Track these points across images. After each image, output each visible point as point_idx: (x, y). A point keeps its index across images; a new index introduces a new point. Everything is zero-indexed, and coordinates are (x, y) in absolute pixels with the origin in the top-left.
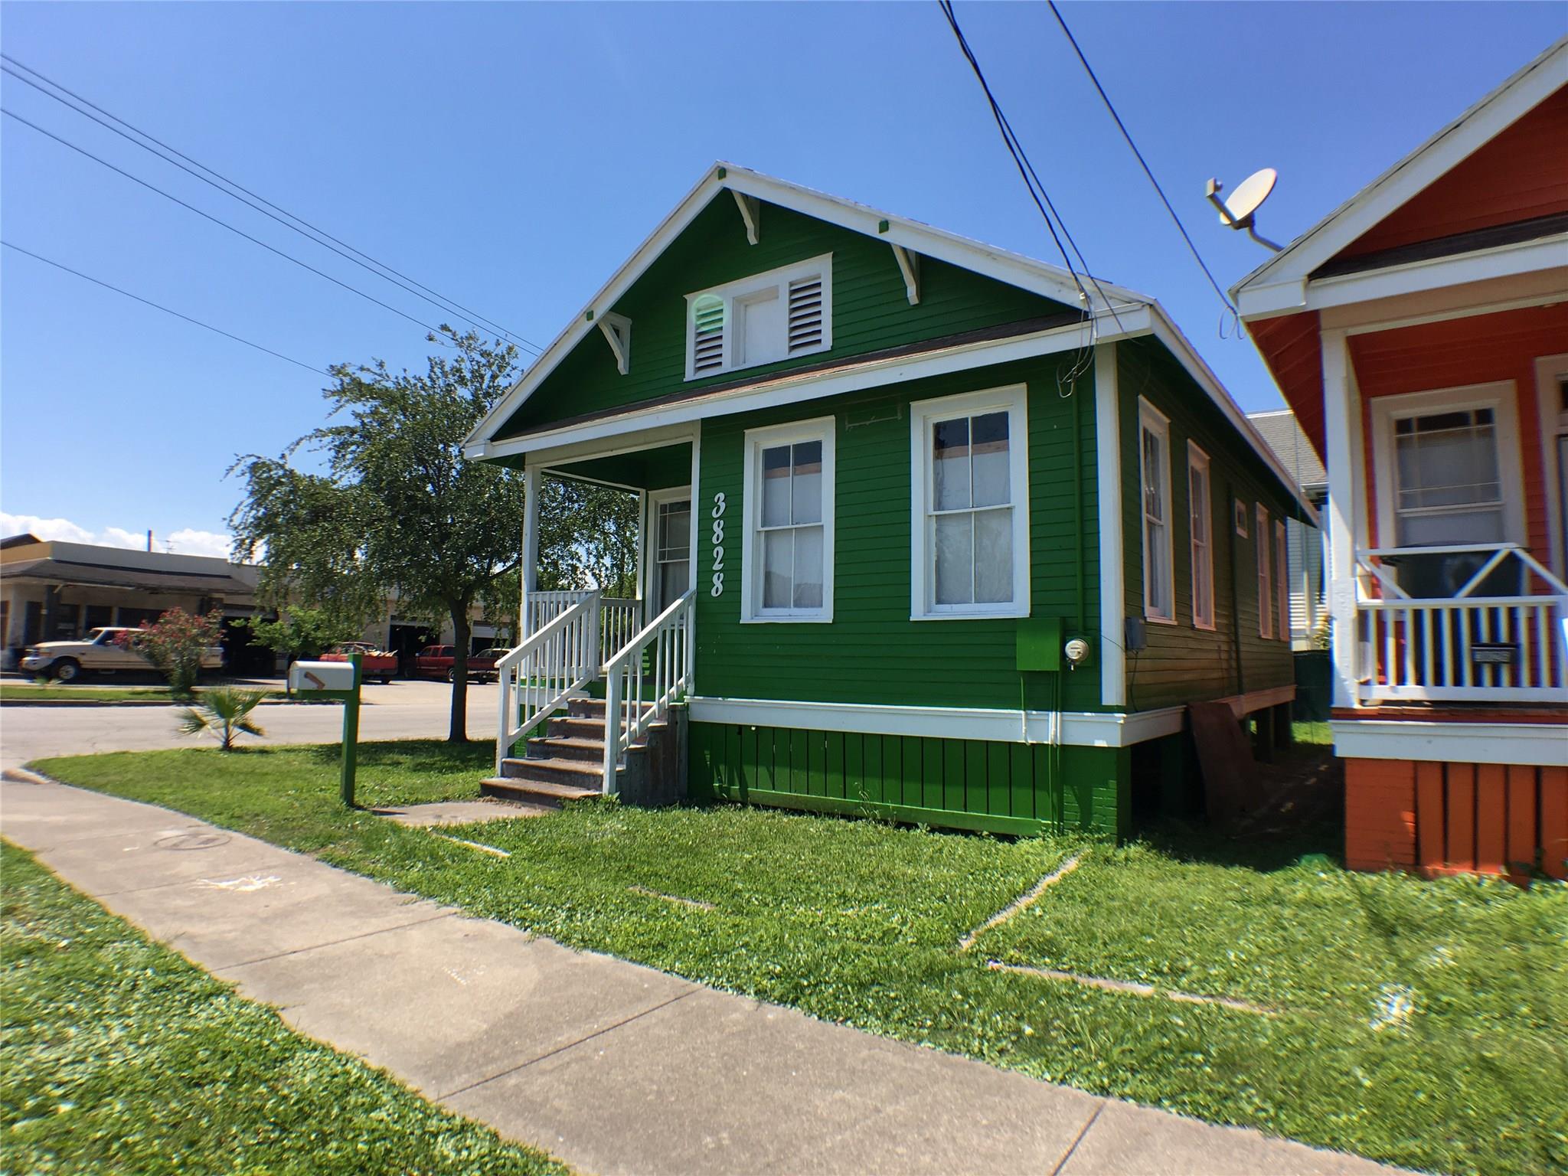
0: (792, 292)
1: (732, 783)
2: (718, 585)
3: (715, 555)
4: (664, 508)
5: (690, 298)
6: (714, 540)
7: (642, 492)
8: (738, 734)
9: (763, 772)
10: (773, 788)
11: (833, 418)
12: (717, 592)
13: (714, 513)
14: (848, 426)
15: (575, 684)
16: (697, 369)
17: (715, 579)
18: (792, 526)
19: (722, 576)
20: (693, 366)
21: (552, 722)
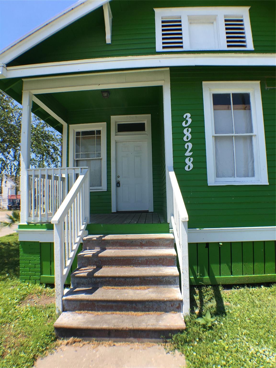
0: (226, 21)
1: (204, 275)
2: (189, 164)
3: (186, 148)
4: (78, 133)
5: (158, 11)
6: (185, 139)
7: (65, 124)
8: (206, 247)
9: (224, 267)
10: (232, 274)
11: (259, 82)
12: (189, 168)
13: (184, 124)
14: (266, 88)
15: (83, 227)
16: (164, 47)
17: (187, 160)
18: (234, 134)
19: (192, 159)
20: (162, 45)
21: (82, 257)
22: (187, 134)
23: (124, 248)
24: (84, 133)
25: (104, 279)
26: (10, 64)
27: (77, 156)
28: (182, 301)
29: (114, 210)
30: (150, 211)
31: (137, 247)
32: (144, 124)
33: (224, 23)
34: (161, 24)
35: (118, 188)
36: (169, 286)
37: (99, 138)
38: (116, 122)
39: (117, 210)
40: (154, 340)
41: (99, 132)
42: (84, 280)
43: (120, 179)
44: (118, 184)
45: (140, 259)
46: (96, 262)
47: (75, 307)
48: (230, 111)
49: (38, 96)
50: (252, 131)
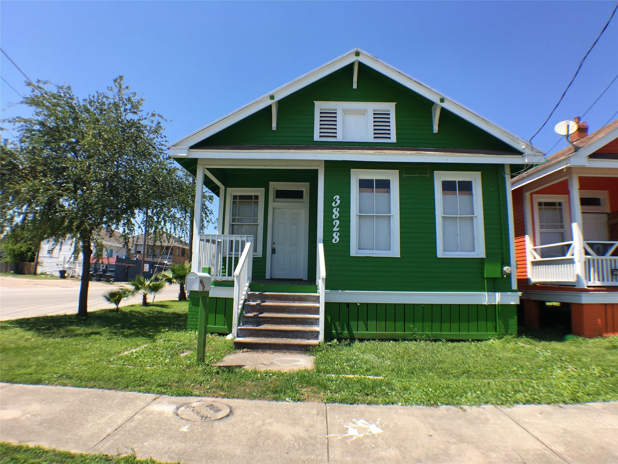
0: (374, 114)
2: (336, 238)
3: (334, 224)
4: (235, 197)
5: (317, 103)
6: (334, 217)
7: (222, 187)
8: (347, 307)
9: (361, 323)
10: (367, 331)
11: (398, 171)
12: (336, 241)
13: (333, 204)
14: (404, 176)
15: (247, 284)
16: (320, 136)
17: (334, 235)
18: (375, 214)
19: (338, 234)
20: (319, 134)
21: (249, 305)
22: (336, 213)
23: (280, 301)
24: (242, 197)
25: (265, 319)
26: (192, 147)
27: (233, 220)
28: (318, 332)
29: (268, 277)
30: (304, 279)
31: (291, 302)
32: (303, 191)
33: (373, 116)
34: (319, 115)
35: (273, 255)
36: (312, 326)
37: (257, 203)
38: (274, 188)
39: (271, 277)
40: (298, 351)
41: (257, 197)
42: (251, 320)
43: (277, 247)
44: (273, 251)
45: (293, 308)
46: (259, 310)
47: (246, 335)
48: (373, 193)
49: (209, 169)
50: (390, 212)
